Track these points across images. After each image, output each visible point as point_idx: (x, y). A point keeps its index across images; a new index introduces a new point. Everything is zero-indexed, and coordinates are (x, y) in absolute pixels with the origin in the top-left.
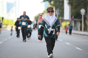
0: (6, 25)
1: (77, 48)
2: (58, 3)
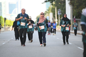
0: (9, 25)
1: (79, 48)
2: (60, 3)
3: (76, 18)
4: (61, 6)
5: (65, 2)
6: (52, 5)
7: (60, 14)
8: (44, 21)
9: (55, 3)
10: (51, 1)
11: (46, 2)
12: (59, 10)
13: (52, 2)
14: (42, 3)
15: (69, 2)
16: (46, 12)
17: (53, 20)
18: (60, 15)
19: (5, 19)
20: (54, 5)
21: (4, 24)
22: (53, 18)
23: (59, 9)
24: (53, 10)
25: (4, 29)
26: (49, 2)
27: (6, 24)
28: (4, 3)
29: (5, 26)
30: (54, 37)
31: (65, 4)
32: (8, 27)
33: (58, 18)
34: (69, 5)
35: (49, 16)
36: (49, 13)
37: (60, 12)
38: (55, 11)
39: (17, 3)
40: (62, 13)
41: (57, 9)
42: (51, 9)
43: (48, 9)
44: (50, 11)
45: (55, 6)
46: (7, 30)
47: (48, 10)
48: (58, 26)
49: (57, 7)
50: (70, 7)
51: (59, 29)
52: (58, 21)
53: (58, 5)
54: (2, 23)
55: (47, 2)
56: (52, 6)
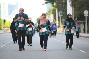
0: (8, 27)
2: (61, 5)
3: (78, 19)
4: (62, 7)
5: (66, 3)
6: (53, 6)
7: (61, 15)
8: (45, 22)
9: (56, 4)
10: (51, 3)
11: (46, 3)
12: (60, 12)
13: (53, 4)
14: (43, 4)
15: (70, 3)
16: (47, 13)
17: (54, 22)
18: (61, 17)
19: (4, 21)
20: (55, 6)
21: (3, 26)
22: (54, 20)
23: (60, 10)
24: (54, 12)
25: (3, 31)
26: (50, 4)
27: (5, 26)
28: (3, 4)
29: (4, 28)
30: (55, 39)
31: (66, 6)
32: (7, 29)
33: (59, 20)
34: (70, 6)
35: (50, 18)
36: (49, 15)
37: (61, 14)
38: (56, 13)
39: (17, 4)
40: (63, 15)
41: (58, 11)
42: (51, 11)
43: (48, 10)
44: (51, 13)
45: (56, 8)
46: (7, 33)
47: (49, 12)
48: (59, 28)
49: (58, 9)
50: (72, 9)
51: (60, 31)
52: (59, 23)
53: (59, 6)
54: (1, 25)
55: (48, 4)
56: (52, 8)
